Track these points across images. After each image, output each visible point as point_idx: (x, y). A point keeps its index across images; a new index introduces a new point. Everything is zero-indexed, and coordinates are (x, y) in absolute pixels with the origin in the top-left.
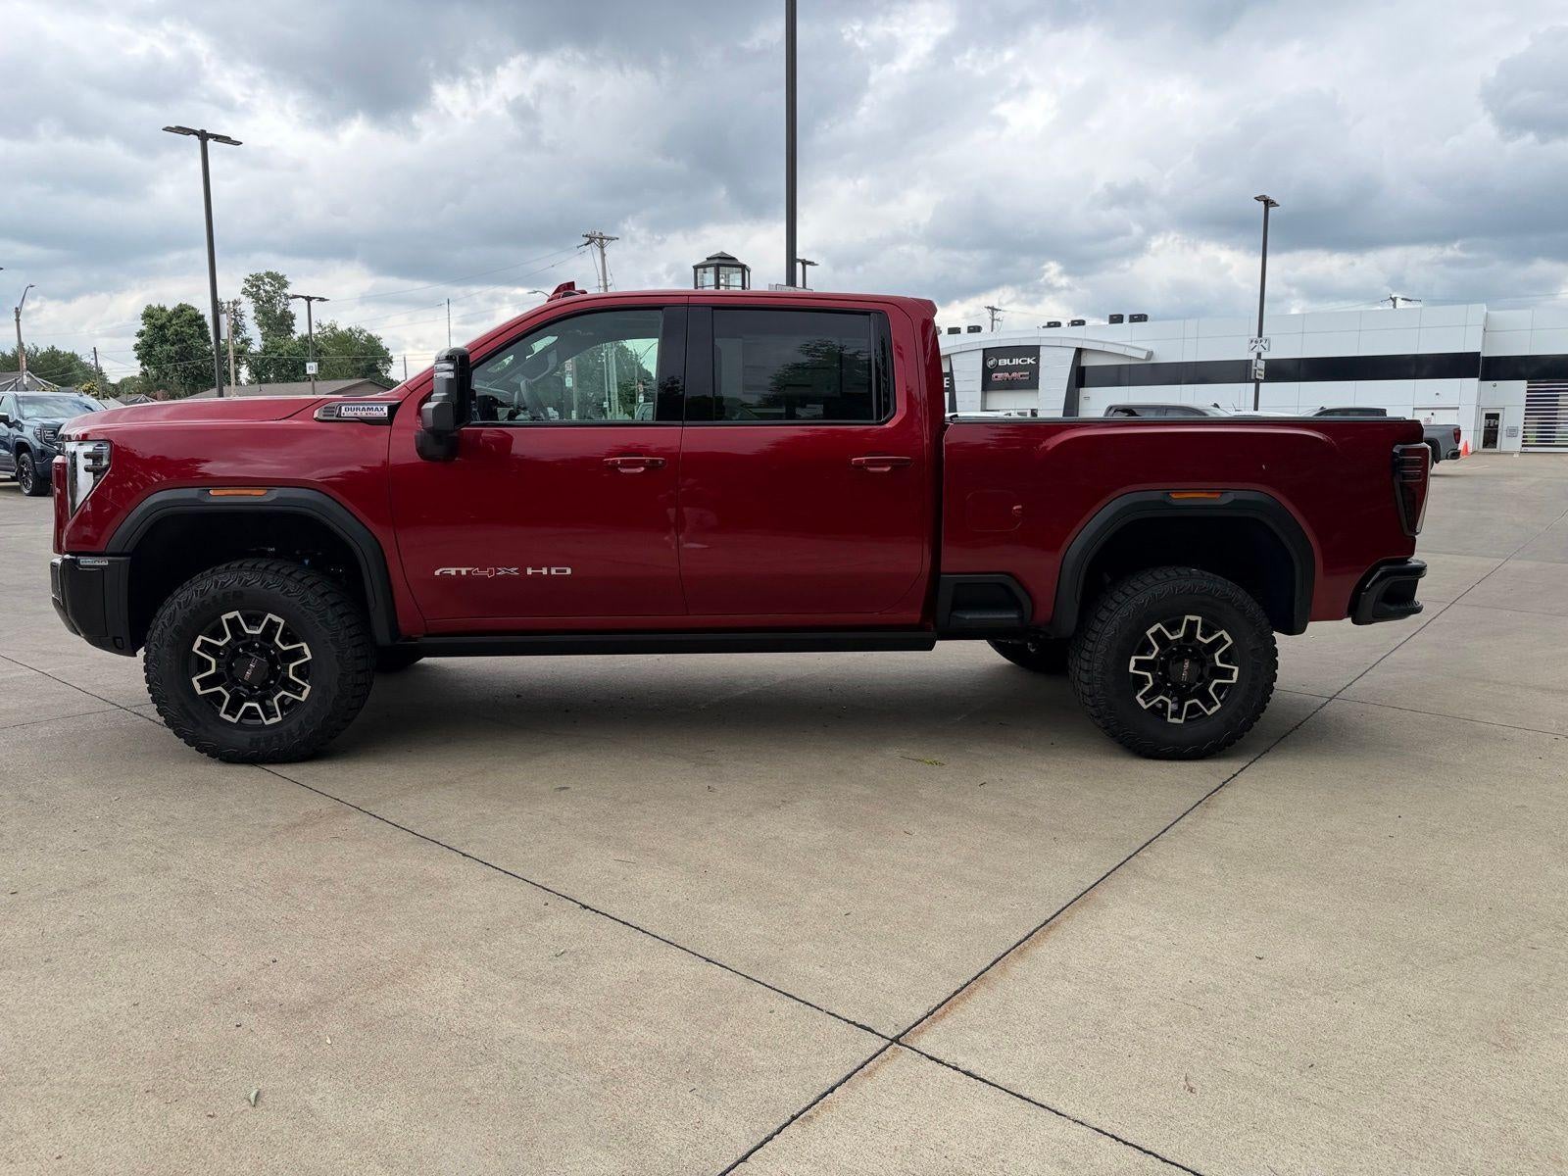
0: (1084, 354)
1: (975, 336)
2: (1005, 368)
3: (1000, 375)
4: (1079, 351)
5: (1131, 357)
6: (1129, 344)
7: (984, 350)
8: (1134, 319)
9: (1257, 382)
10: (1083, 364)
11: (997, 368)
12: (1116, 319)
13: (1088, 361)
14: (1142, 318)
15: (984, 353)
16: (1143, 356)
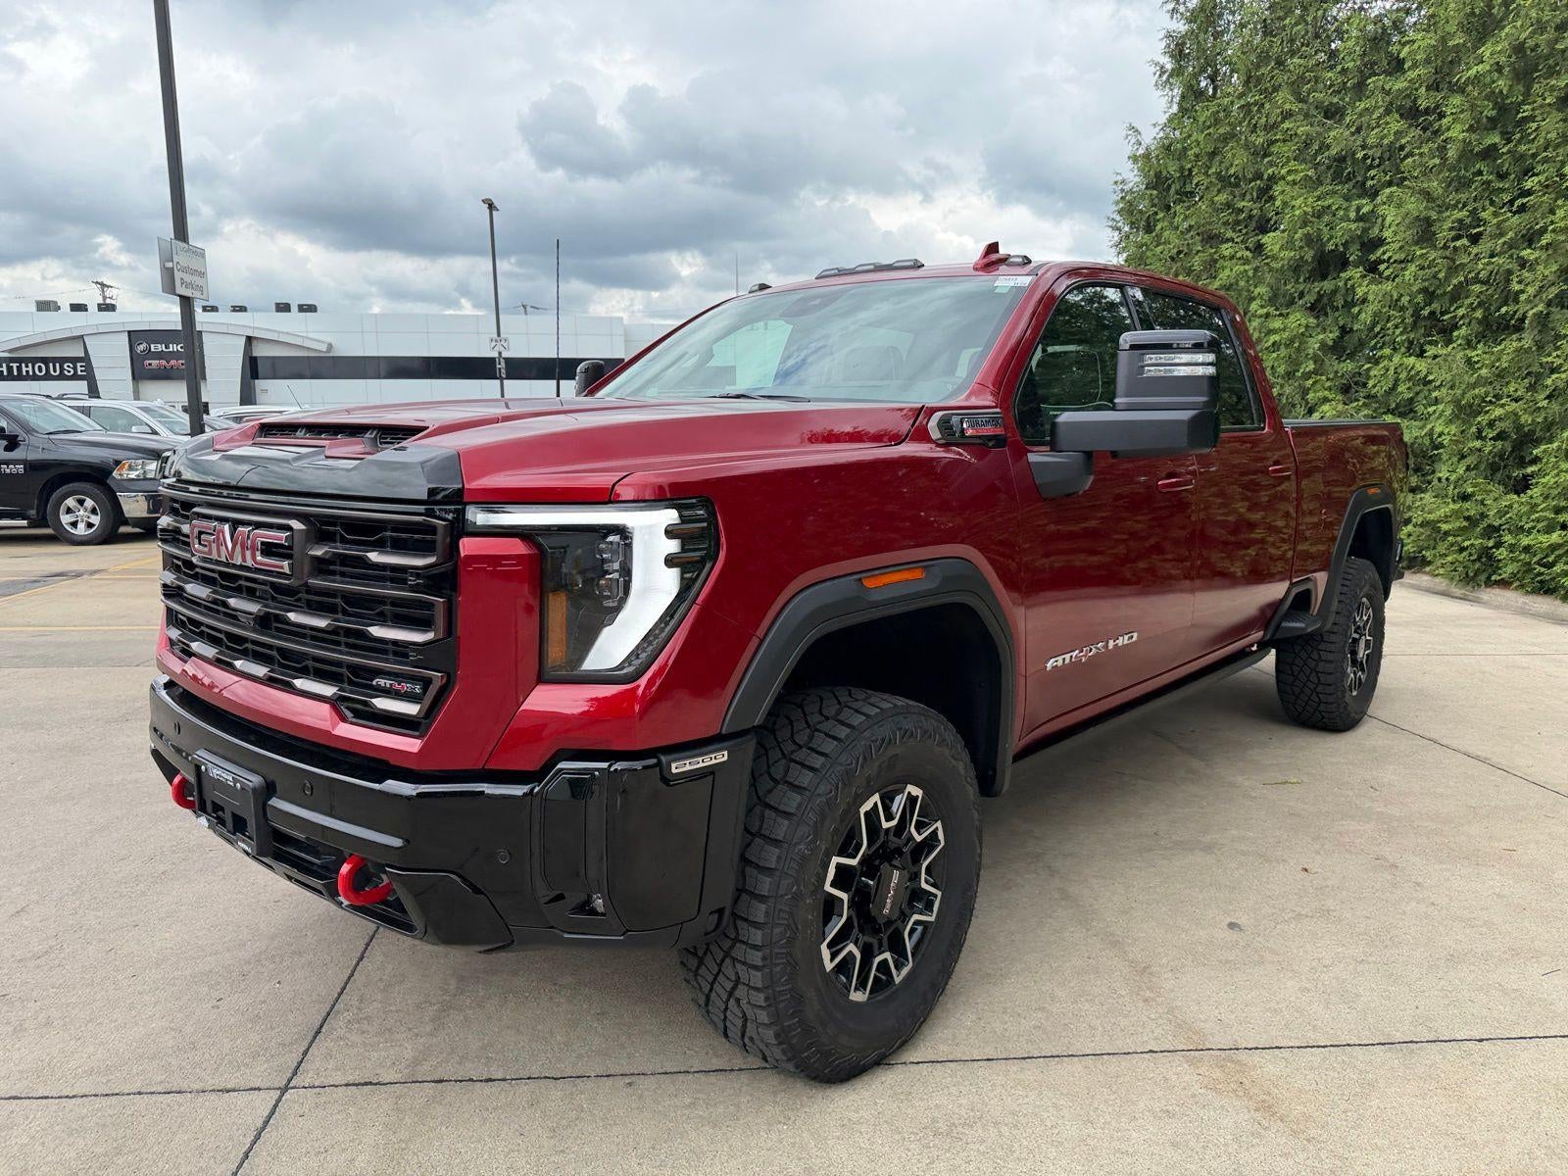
0: (254, 343)
1: (107, 315)
2: (159, 355)
3: (155, 362)
4: (249, 339)
5: (308, 348)
6: (305, 335)
7: (129, 332)
8: (302, 308)
9: (501, 379)
10: (254, 355)
11: (149, 354)
12: (283, 308)
13: (260, 351)
14: (312, 309)
15: (129, 336)
16: (324, 348)
